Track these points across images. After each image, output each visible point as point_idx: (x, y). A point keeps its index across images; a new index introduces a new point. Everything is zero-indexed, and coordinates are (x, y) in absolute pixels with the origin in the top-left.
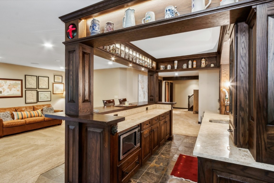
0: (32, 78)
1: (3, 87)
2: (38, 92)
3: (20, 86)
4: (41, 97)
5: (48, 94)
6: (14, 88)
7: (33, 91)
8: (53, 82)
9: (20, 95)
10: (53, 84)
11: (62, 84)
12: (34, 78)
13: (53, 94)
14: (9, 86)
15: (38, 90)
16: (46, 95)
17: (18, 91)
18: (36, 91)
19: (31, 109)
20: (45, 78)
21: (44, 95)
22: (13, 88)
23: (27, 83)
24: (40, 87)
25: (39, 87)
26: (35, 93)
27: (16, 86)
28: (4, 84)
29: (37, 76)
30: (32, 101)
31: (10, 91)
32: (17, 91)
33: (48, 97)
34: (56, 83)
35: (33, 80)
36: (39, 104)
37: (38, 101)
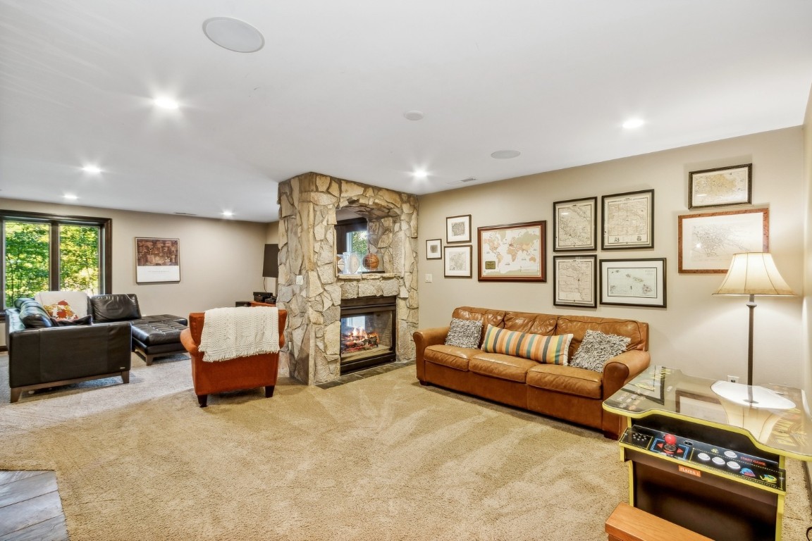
0: (576, 208)
1: (498, 250)
2: (601, 261)
3: (537, 244)
4: (611, 284)
5: (649, 274)
6: (523, 250)
7: (578, 260)
8: (684, 209)
9: (539, 274)
10: (681, 218)
11: (751, 211)
12: (583, 208)
13: (681, 271)
14: (510, 245)
15: (601, 255)
16: (636, 279)
17: (533, 259)
18: (593, 260)
19: (547, 325)
20: (632, 197)
21: (628, 276)
22: (520, 252)
23: (561, 230)
24: (610, 241)
25: (606, 244)
26: (586, 266)
27: (528, 245)
28: (500, 242)
29: (595, 198)
30: (575, 297)
31: (513, 260)
32: (530, 260)
33: (646, 289)
34: (700, 215)
35: (581, 216)
36: (603, 313)
37: (598, 301)
